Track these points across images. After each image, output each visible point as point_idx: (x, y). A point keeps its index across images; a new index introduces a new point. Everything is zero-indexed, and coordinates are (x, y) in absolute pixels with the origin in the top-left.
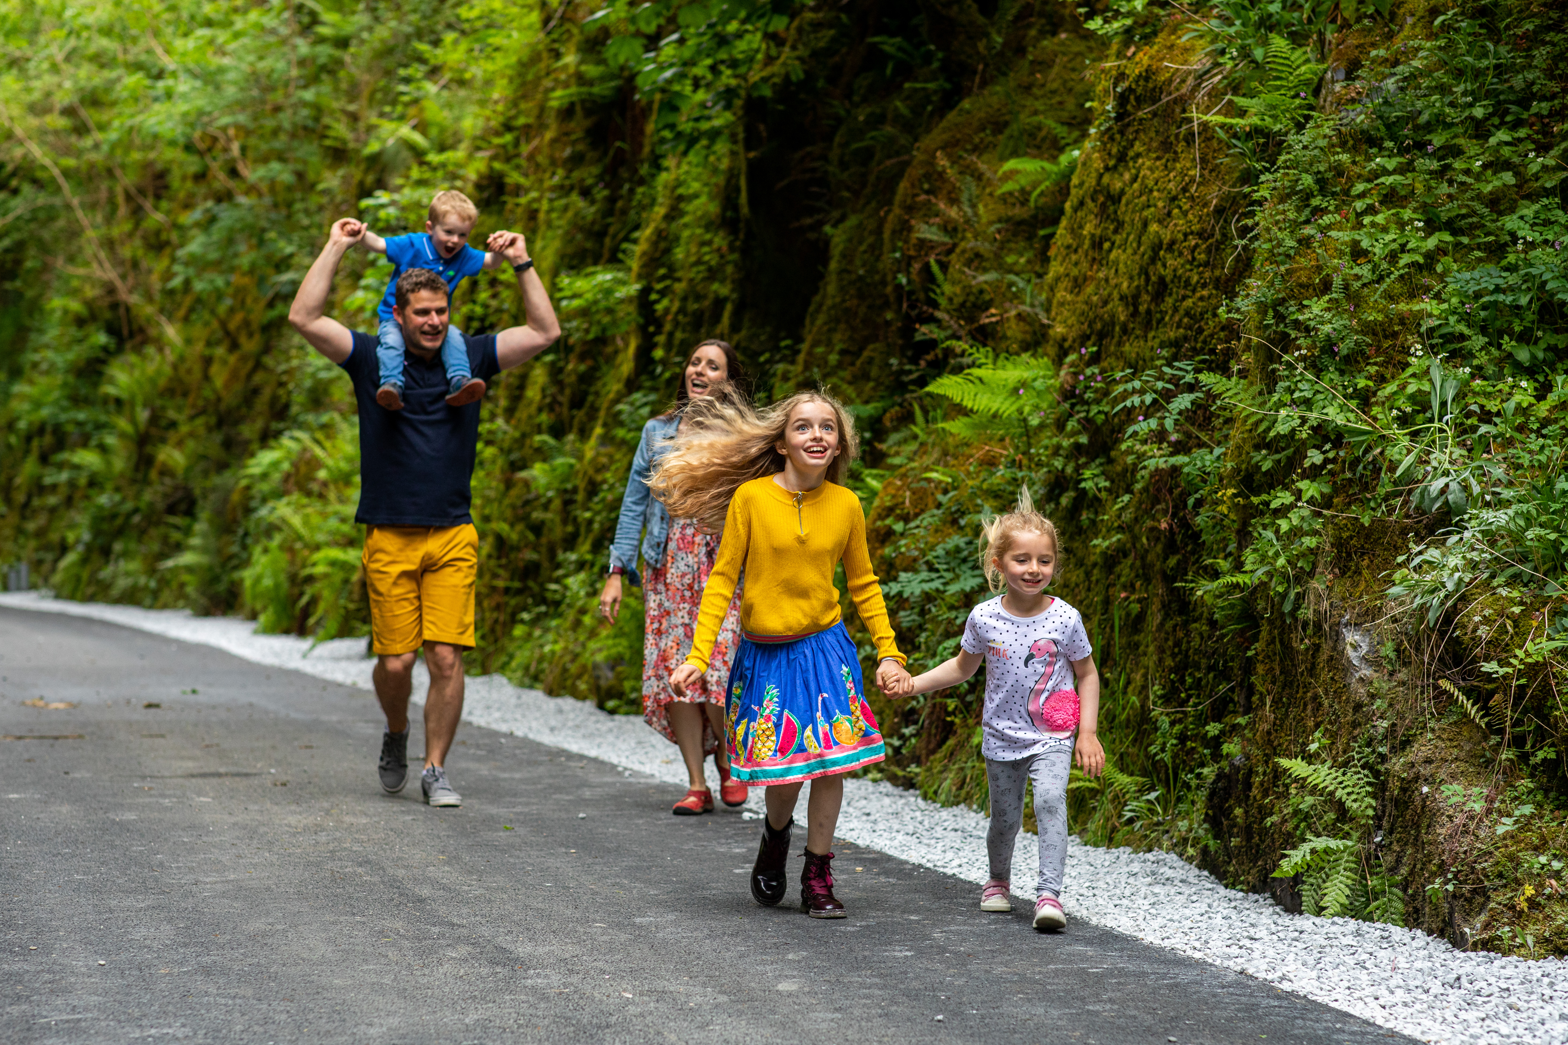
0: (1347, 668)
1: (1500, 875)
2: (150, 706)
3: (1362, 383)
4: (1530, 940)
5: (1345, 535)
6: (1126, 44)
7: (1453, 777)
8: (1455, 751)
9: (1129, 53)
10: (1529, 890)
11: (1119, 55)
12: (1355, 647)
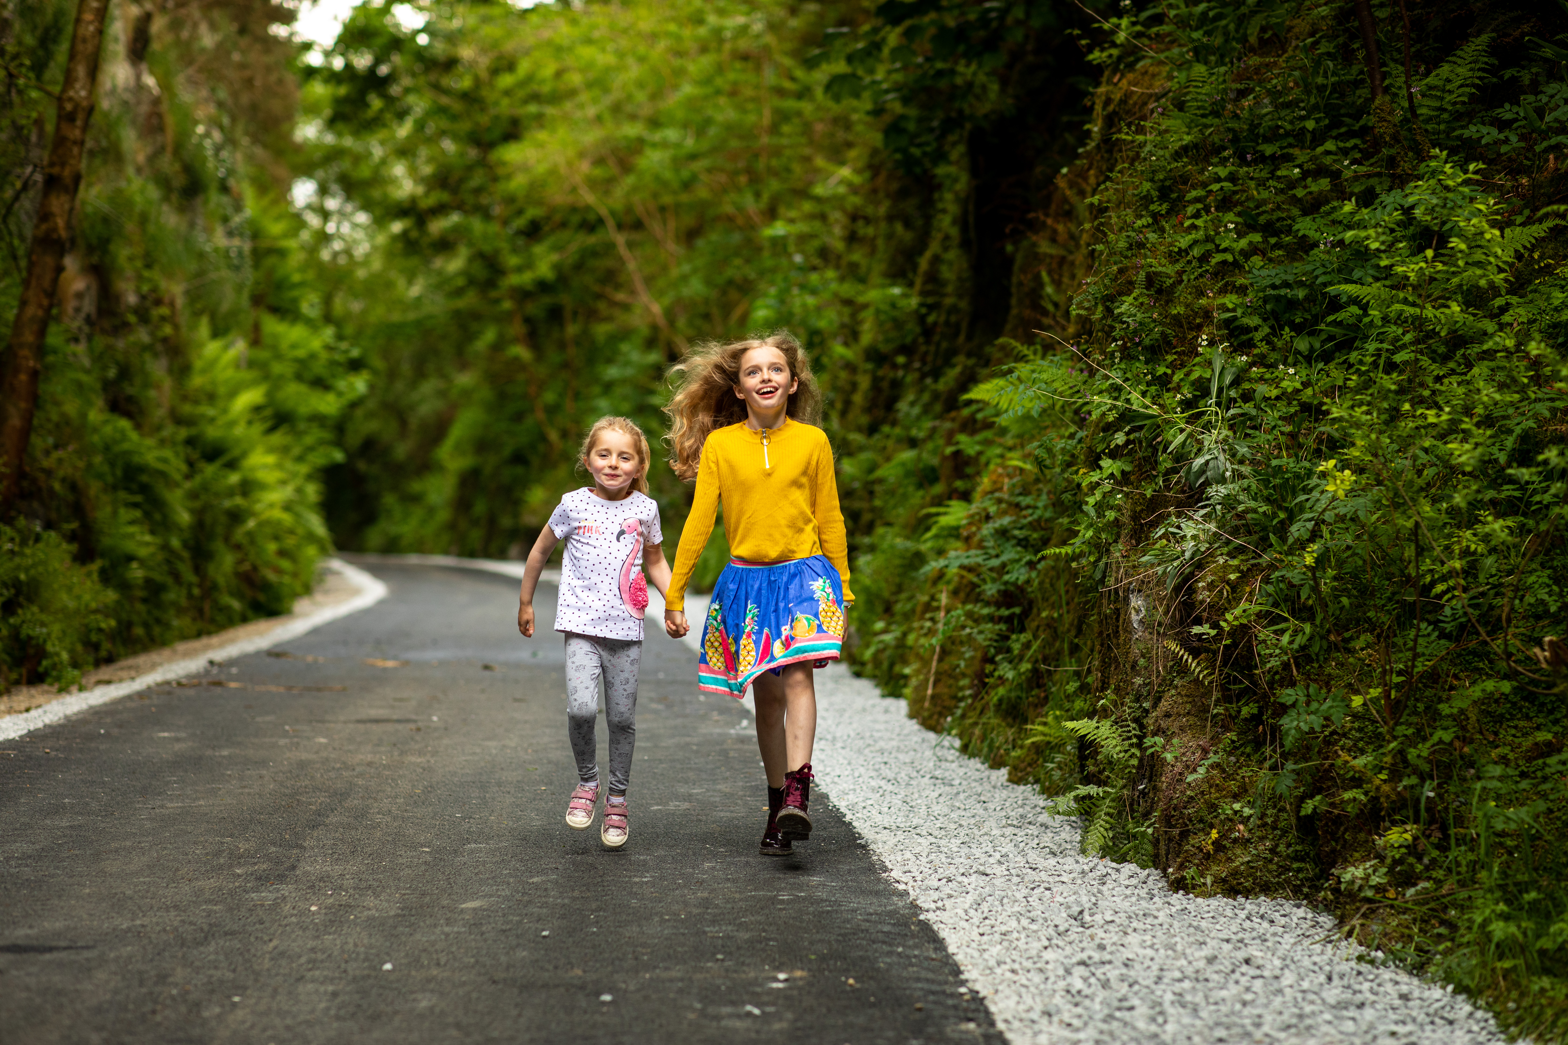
0: (1129, 630)
1: (1201, 821)
2: (487, 667)
3: (1161, 370)
4: (1209, 880)
5: (1138, 509)
6: (1114, 72)
7: (1182, 729)
8: (1188, 706)
9: (1116, 80)
10: (1214, 834)
11: (1109, 82)
12: (1138, 611)
